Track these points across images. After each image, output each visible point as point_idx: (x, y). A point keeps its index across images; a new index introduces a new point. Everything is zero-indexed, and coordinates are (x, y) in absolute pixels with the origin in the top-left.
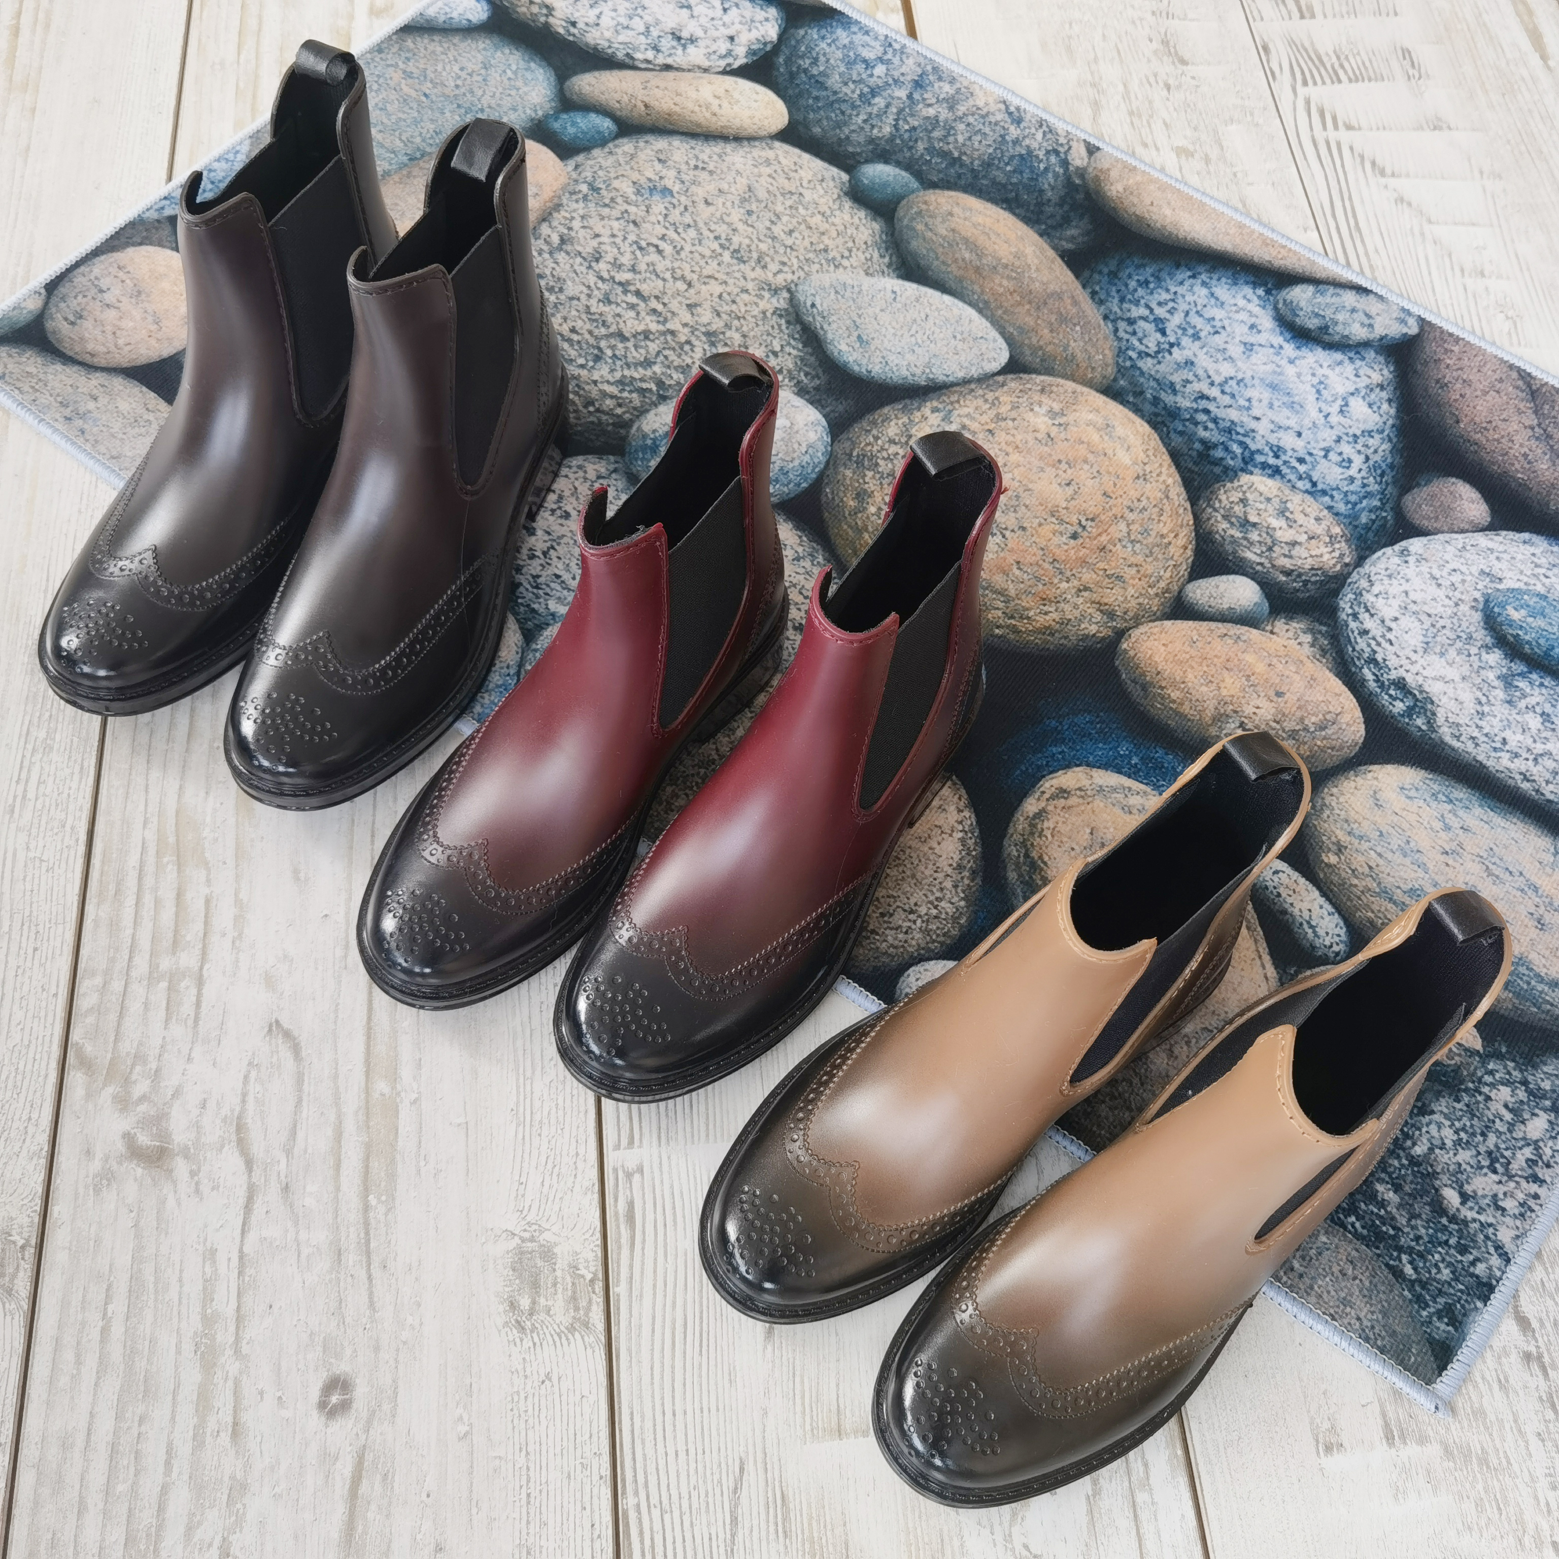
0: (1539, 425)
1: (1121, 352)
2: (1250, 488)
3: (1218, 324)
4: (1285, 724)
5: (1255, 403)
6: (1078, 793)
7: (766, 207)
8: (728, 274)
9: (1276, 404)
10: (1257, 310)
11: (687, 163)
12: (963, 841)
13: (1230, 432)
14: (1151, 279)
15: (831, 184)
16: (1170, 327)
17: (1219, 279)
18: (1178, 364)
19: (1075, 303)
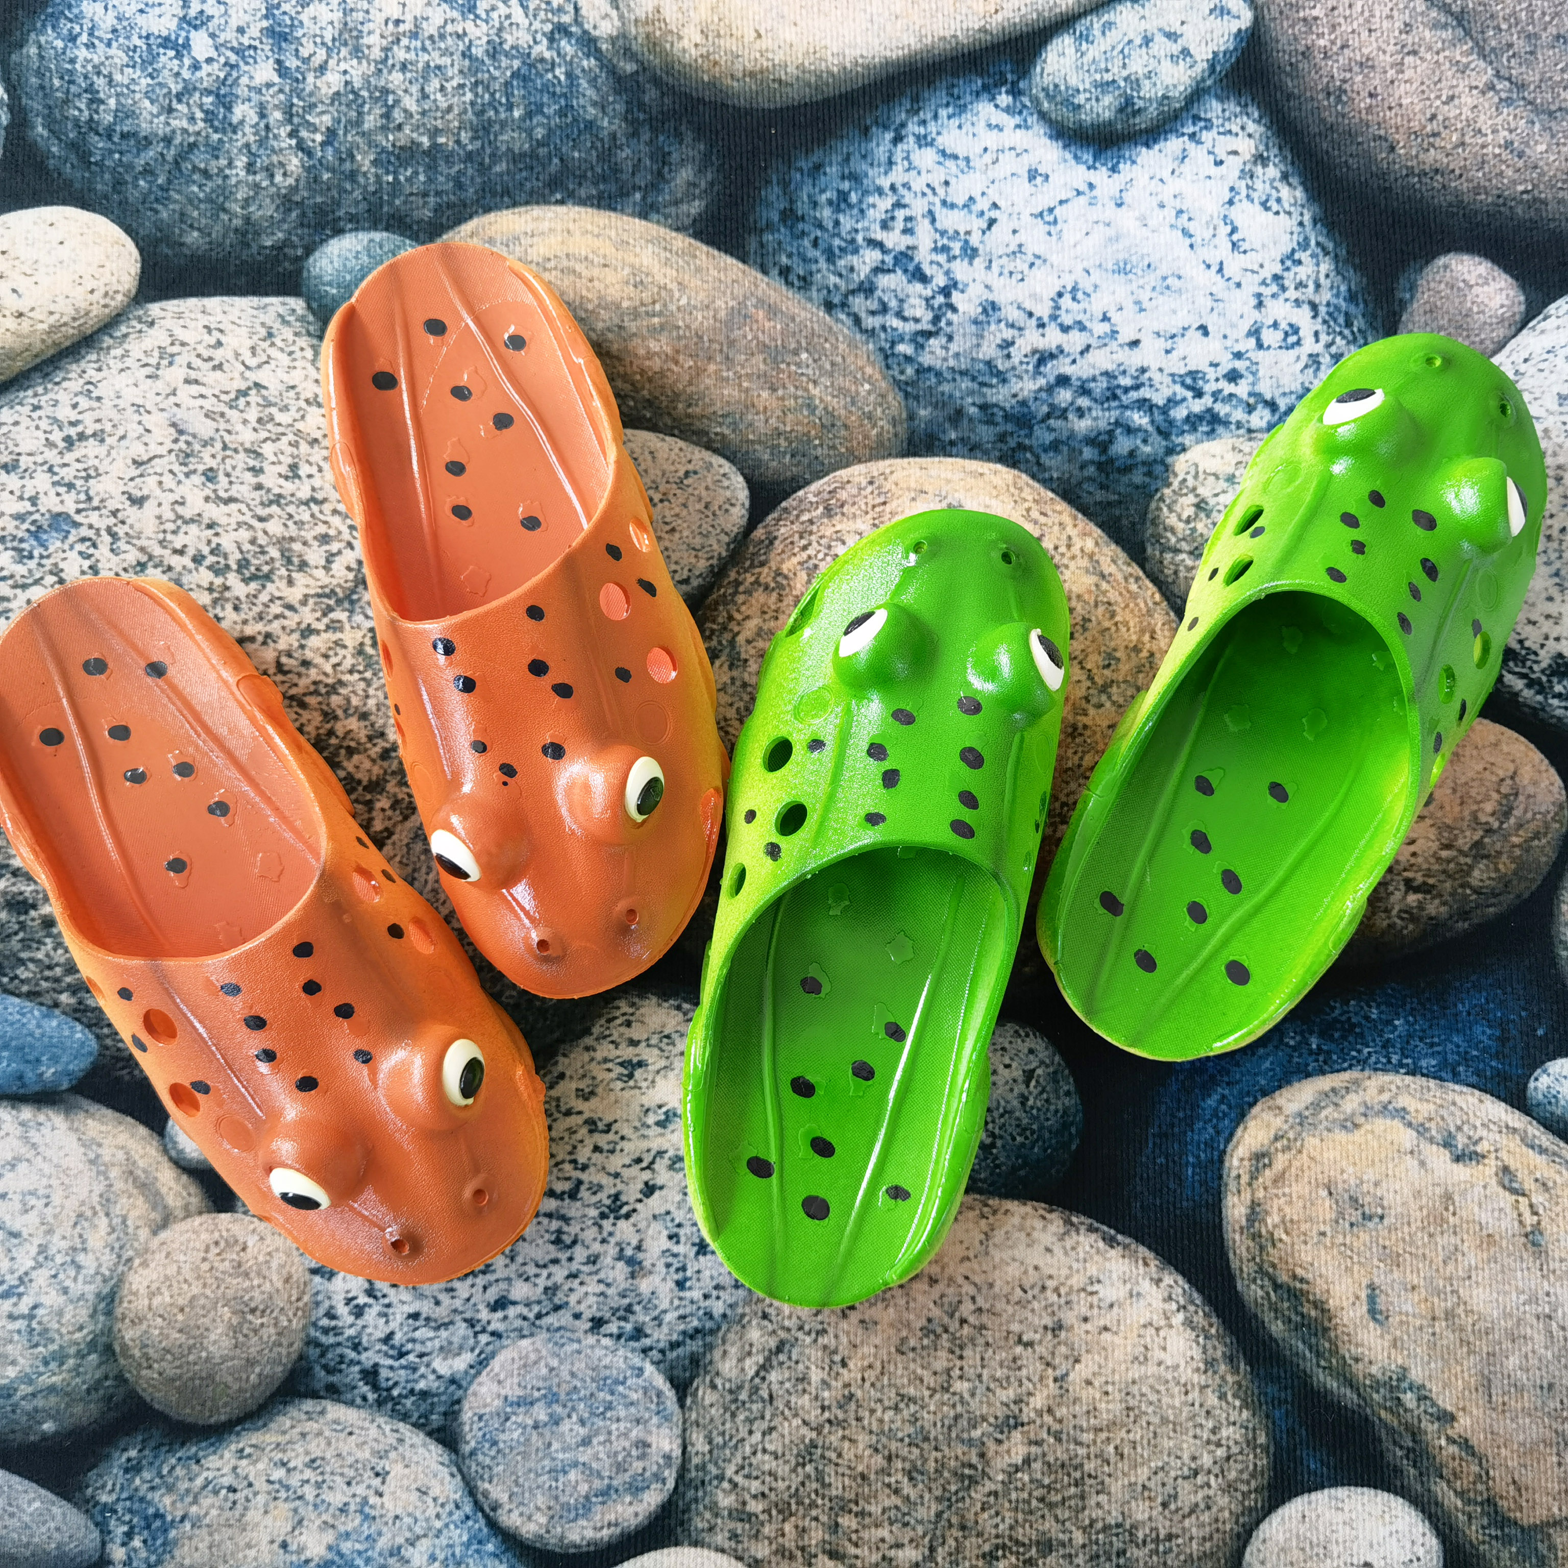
0: (1498, 75)
1: (887, 356)
2: (1196, 477)
3: (983, 204)
4: (1460, 842)
5: (1115, 317)
6: (1279, 1145)
7: (225, 447)
8: (260, 617)
9: (1144, 296)
10: (1020, 138)
11: (50, 444)
12: (1189, 1323)
13: (1115, 397)
14: (846, 185)
15: (288, 333)
16: (924, 256)
17: (936, 117)
18: (976, 322)
19: (773, 311)
